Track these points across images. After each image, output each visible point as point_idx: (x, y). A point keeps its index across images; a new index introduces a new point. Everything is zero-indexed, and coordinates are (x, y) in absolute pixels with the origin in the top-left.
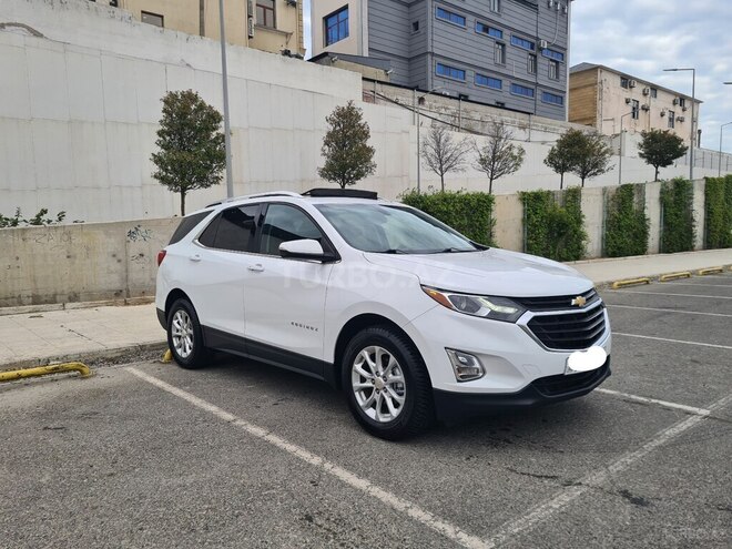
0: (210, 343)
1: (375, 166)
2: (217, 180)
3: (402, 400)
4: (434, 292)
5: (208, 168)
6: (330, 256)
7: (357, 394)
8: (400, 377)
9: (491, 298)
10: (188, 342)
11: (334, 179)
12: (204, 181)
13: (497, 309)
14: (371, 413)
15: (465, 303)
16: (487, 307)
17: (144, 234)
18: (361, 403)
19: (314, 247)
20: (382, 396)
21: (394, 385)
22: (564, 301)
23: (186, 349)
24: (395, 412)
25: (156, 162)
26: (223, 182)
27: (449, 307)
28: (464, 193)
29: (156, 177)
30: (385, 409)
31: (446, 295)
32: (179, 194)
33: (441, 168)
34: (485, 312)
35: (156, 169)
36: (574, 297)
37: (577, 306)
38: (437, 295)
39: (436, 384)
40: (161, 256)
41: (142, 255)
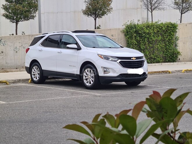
0: (45, 75)
1: (112, 8)
2: (33, 17)
3: (93, 80)
4: (100, 56)
5: (29, 11)
6: (79, 48)
7: (84, 80)
8: (93, 75)
9: (112, 57)
10: (38, 76)
11: (91, 15)
12: (27, 18)
13: (114, 59)
14: (87, 84)
15: (107, 58)
16: (111, 59)
17: (4, 43)
18: (85, 82)
19: (75, 46)
20: (90, 80)
21: (92, 77)
22: (130, 58)
23: (36, 78)
24: (92, 83)
25: (4, 9)
26: (37, 19)
27: (103, 59)
28: (160, 23)
29: (4, 16)
30: (90, 83)
31: (102, 56)
32: (15, 24)
33: (151, 8)
34: (110, 59)
35: (3, 12)
36: (132, 57)
37: (133, 60)
38: (101, 56)
39: (100, 75)
40: (27, 50)
41: (2, 52)
